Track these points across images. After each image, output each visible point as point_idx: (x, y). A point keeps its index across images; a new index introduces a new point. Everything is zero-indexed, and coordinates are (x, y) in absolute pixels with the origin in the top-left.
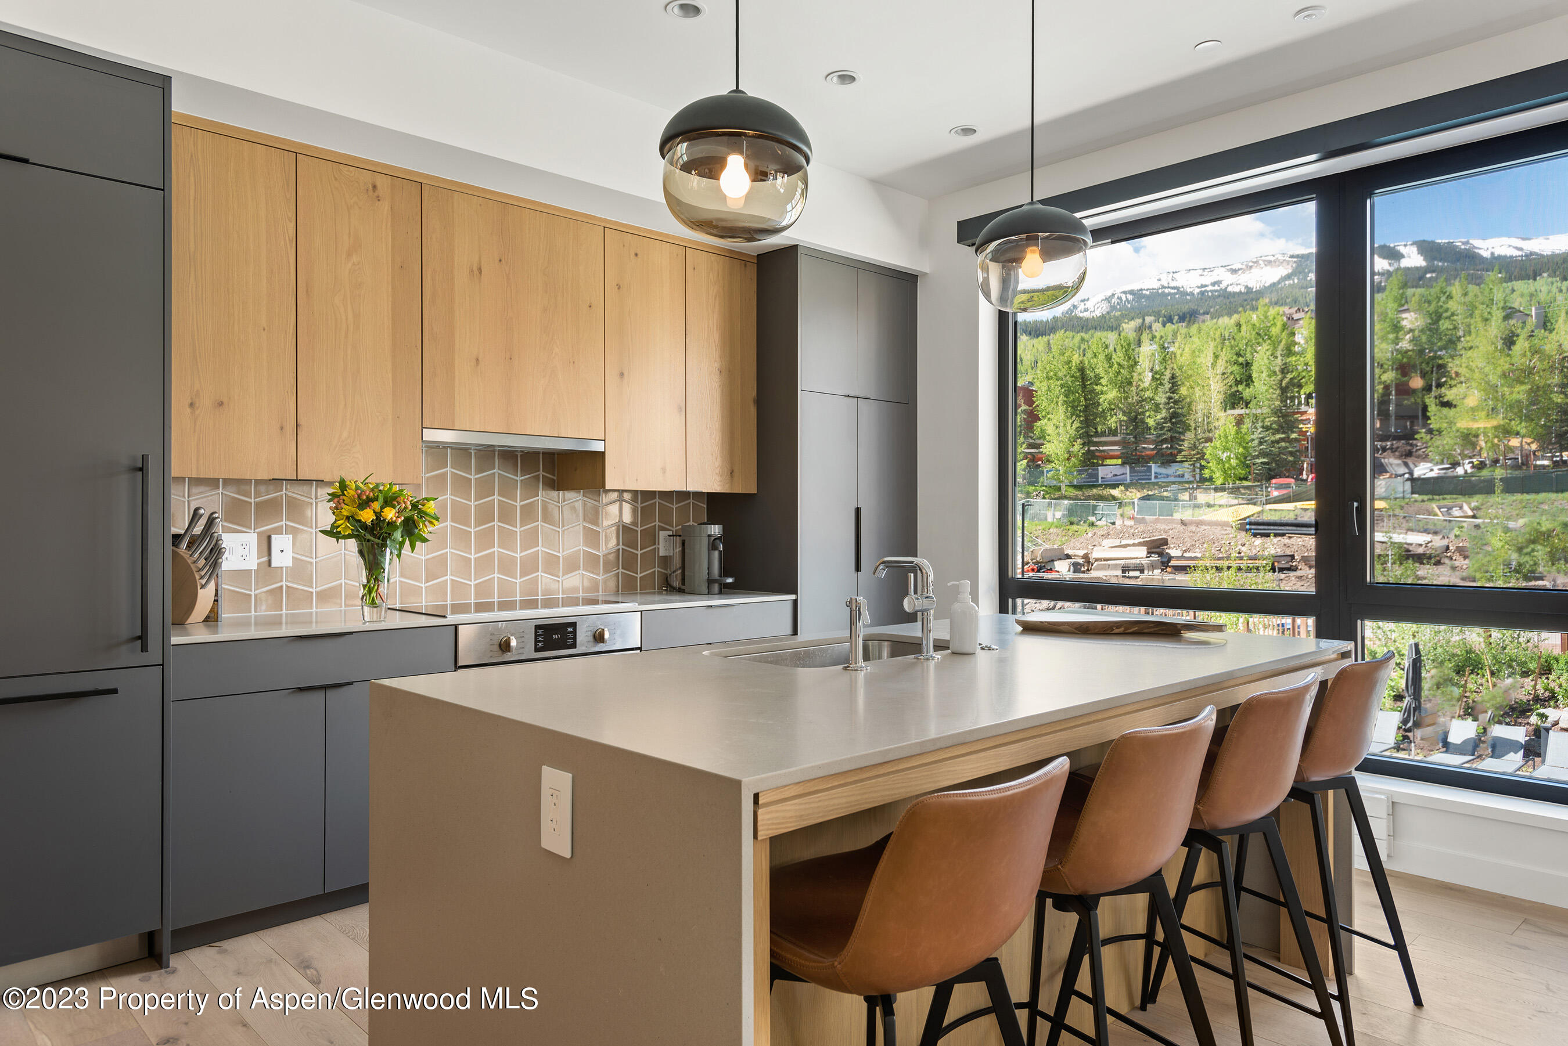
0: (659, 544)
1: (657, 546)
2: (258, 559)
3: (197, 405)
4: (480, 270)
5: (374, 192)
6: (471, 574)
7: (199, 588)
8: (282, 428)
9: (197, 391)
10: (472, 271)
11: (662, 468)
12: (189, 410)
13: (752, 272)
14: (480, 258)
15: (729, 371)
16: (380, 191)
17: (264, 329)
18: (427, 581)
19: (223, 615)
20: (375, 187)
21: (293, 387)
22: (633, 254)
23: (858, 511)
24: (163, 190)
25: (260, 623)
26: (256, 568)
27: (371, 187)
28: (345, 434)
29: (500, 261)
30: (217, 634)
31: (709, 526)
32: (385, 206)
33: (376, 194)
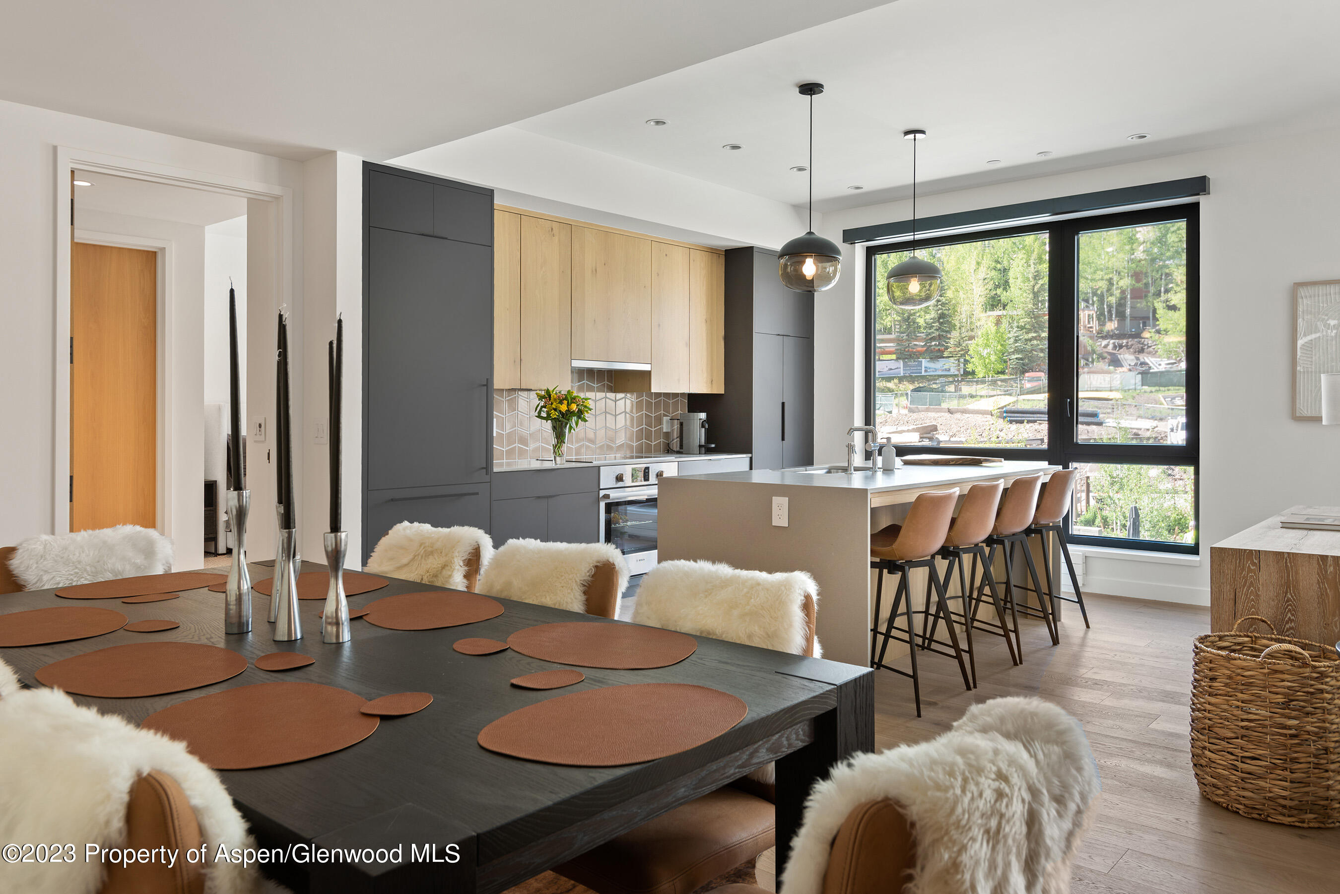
0: (663, 425)
4: (596, 270)
8: (515, 362)
10: (592, 271)
11: (678, 380)
13: (723, 260)
14: (597, 263)
15: (711, 321)
16: (555, 230)
21: (519, 339)
22: (664, 255)
23: (783, 404)
24: (491, 247)
27: (551, 230)
28: (540, 364)
29: (606, 264)
31: (696, 413)
32: (557, 237)
33: (553, 233)
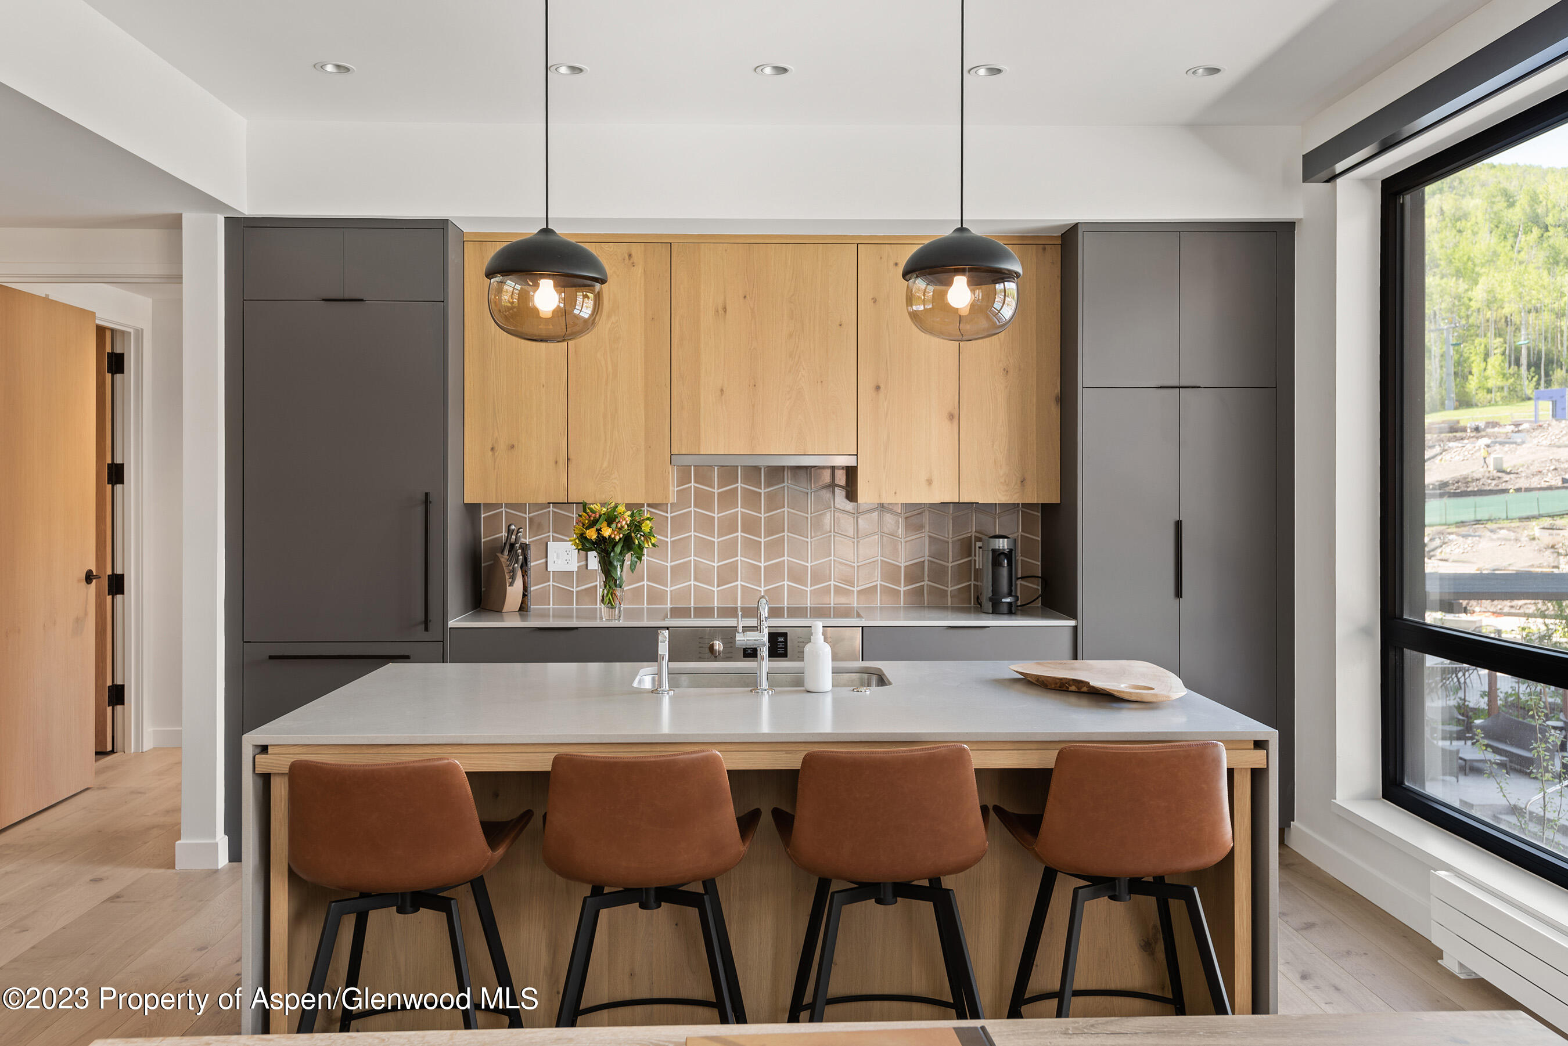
0: (975, 556)
1: (973, 558)
2: (578, 562)
3: (496, 448)
4: (725, 309)
5: (630, 259)
6: (761, 581)
7: (508, 585)
8: (556, 462)
9: (497, 438)
10: (717, 312)
11: (928, 480)
12: (491, 453)
13: (1054, 255)
14: (725, 298)
15: (1020, 370)
16: (635, 258)
17: (543, 386)
18: (718, 586)
19: (532, 607)
20: (630, 256)
21: (565, 429)
22: (891, 264)
23: (1178, 525)
24: (443, 302)
25: (557, 615)
26: (577, 570)
27: (627, 257)
28: (605, 465)
29: (745, 297)
30: (503, 621)
31: (997, 540)
32: (639, 270)
33: (631, 261)
